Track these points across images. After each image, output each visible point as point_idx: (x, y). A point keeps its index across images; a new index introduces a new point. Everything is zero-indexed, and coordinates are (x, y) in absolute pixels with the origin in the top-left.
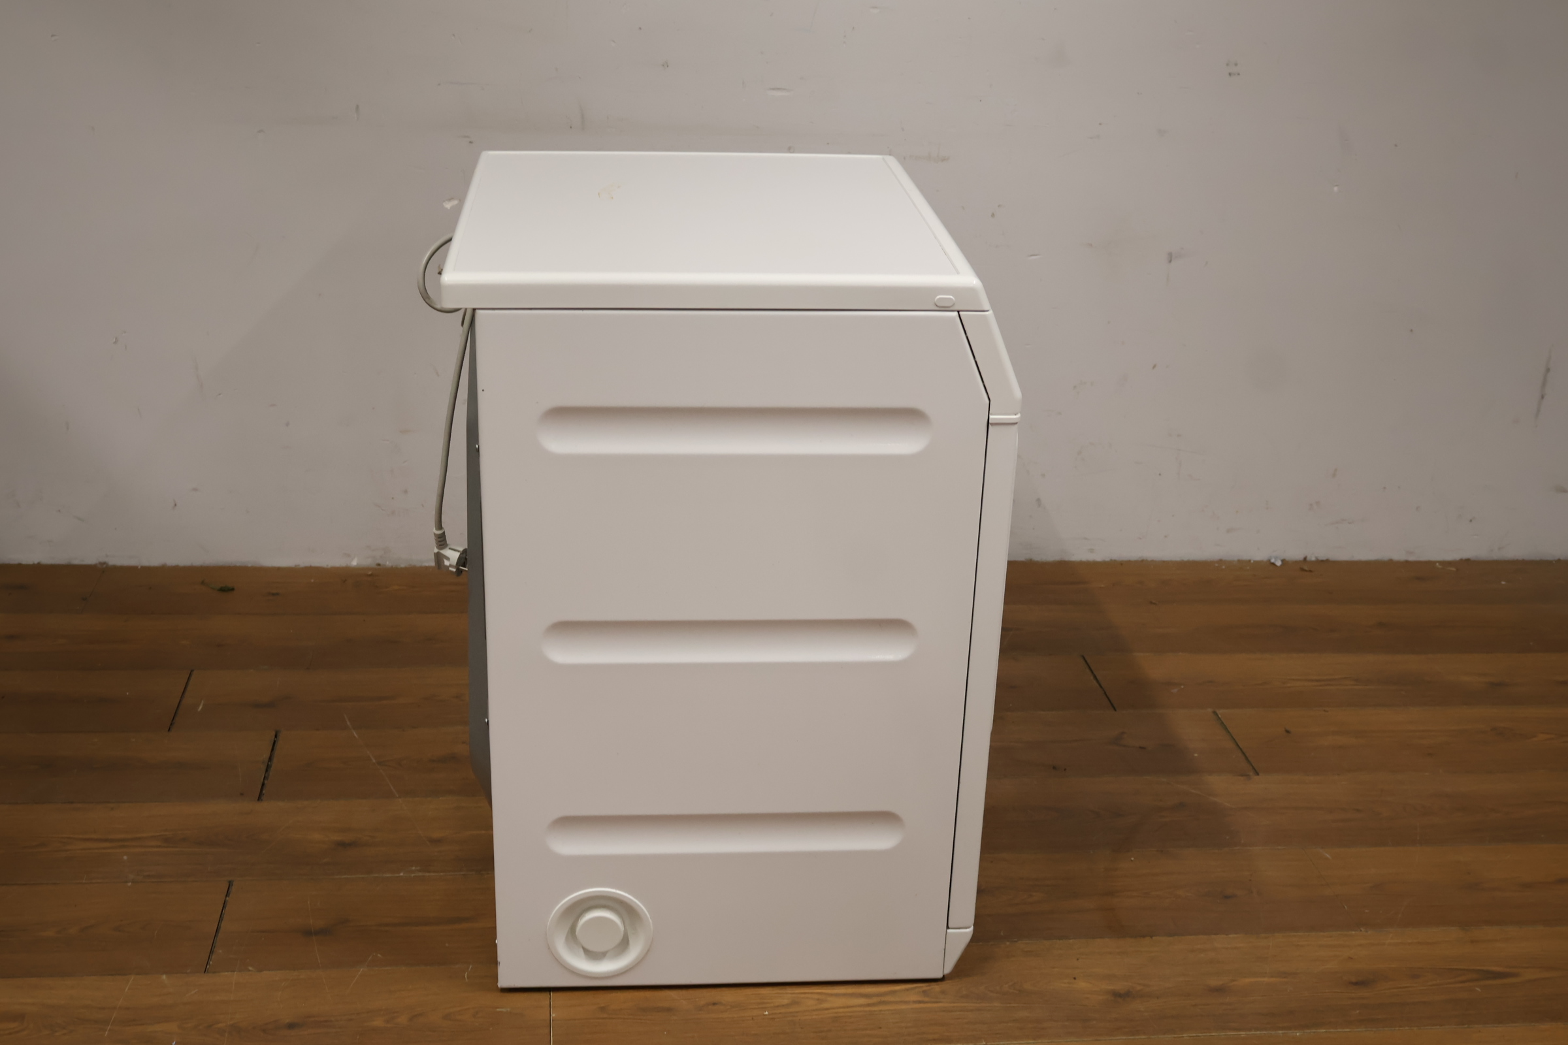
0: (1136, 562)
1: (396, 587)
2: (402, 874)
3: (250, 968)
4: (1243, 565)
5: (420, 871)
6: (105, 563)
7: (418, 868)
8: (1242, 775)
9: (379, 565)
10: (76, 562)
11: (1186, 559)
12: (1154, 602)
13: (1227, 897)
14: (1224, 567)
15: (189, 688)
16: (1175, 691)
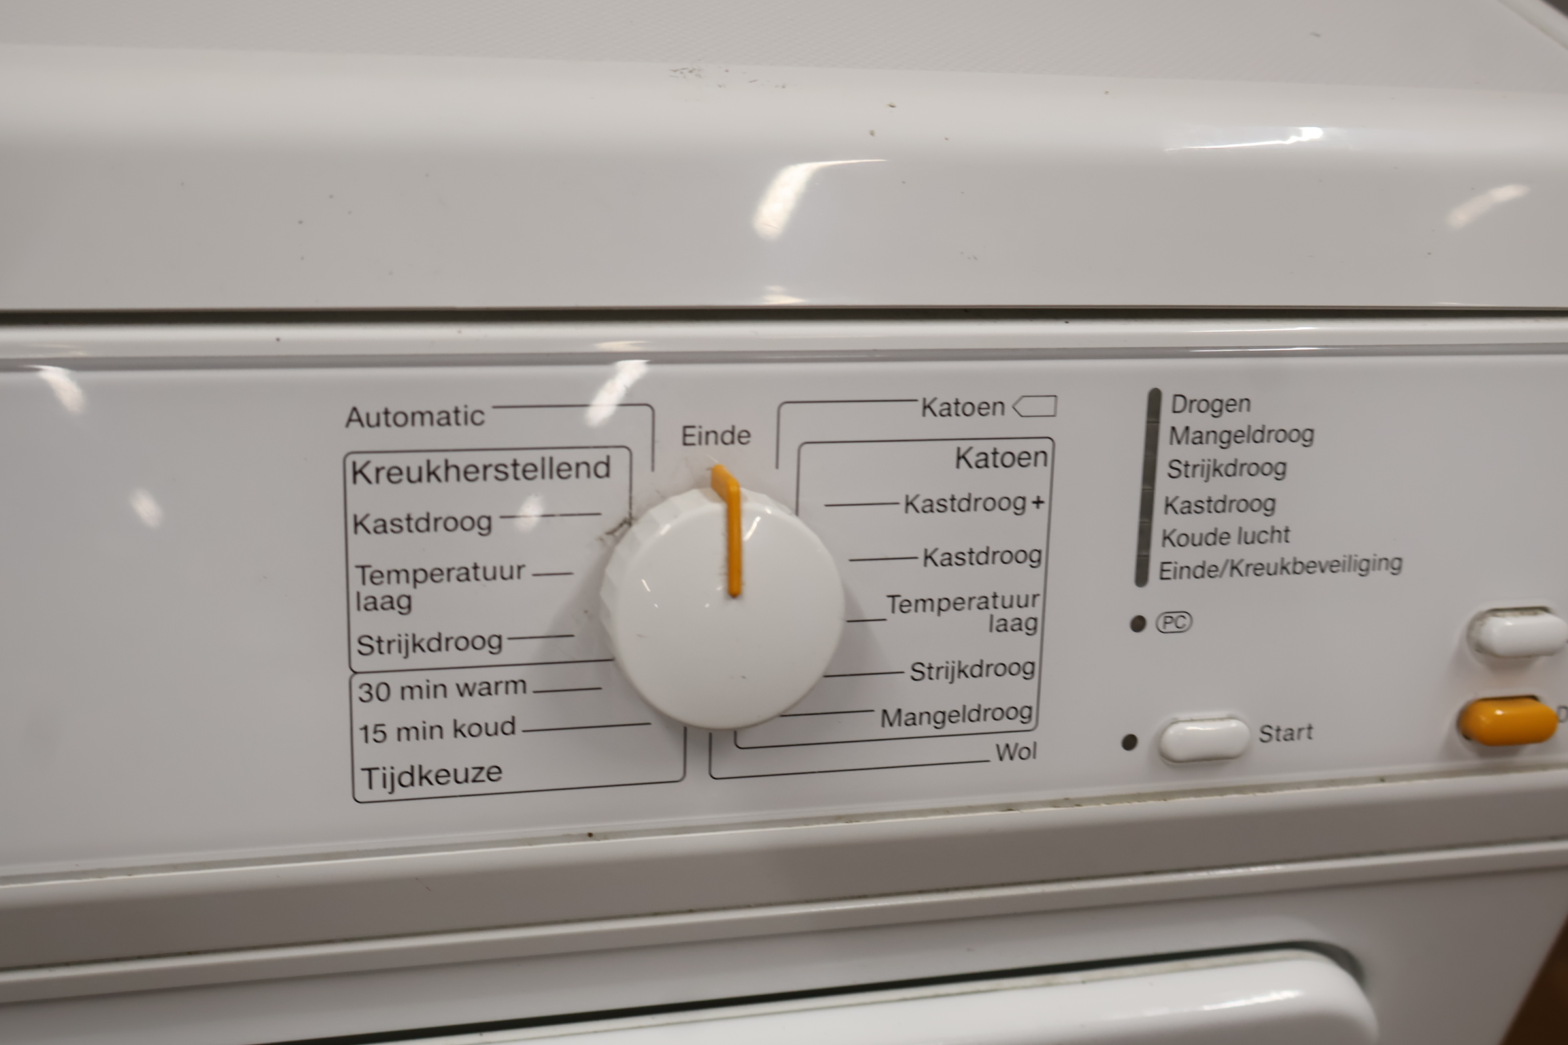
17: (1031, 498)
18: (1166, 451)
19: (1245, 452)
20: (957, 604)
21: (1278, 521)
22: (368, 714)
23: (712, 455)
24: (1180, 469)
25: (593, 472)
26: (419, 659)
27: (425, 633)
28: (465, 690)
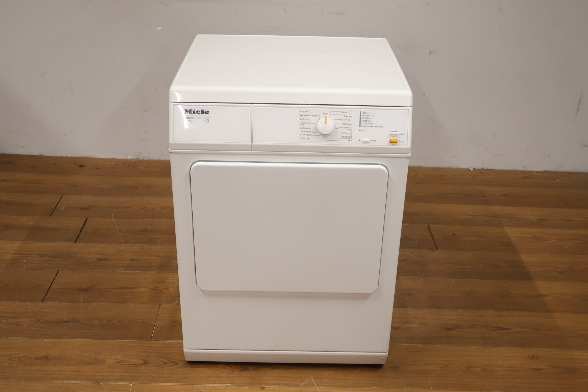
0: (417, 167)
1: (141, 167)
2: (117, 271)
3: (58, 301)
4: (458, 169)
5: (124, 270)
6: (42, 155)
7: (124, 269)
8: (431, 250)
9: (138, 158)
10: (32, 154)
11: (436, 166)
12: (419, 183)
13: (411, 295)
14: (450, 170)
15: (61, 201)
16: (416, 217)
17: (350, 120)
18: (361, 116)
19: (368, 117)
20: (345, 128)
21: (372, 123)
22: (300, 133)
23: (326, 115)
24: (363, 118)
25: (317, 116)
26: (304, 129)
27: (304, 127)
28: (307, 132)
